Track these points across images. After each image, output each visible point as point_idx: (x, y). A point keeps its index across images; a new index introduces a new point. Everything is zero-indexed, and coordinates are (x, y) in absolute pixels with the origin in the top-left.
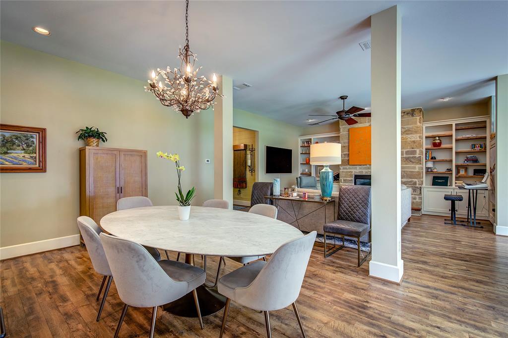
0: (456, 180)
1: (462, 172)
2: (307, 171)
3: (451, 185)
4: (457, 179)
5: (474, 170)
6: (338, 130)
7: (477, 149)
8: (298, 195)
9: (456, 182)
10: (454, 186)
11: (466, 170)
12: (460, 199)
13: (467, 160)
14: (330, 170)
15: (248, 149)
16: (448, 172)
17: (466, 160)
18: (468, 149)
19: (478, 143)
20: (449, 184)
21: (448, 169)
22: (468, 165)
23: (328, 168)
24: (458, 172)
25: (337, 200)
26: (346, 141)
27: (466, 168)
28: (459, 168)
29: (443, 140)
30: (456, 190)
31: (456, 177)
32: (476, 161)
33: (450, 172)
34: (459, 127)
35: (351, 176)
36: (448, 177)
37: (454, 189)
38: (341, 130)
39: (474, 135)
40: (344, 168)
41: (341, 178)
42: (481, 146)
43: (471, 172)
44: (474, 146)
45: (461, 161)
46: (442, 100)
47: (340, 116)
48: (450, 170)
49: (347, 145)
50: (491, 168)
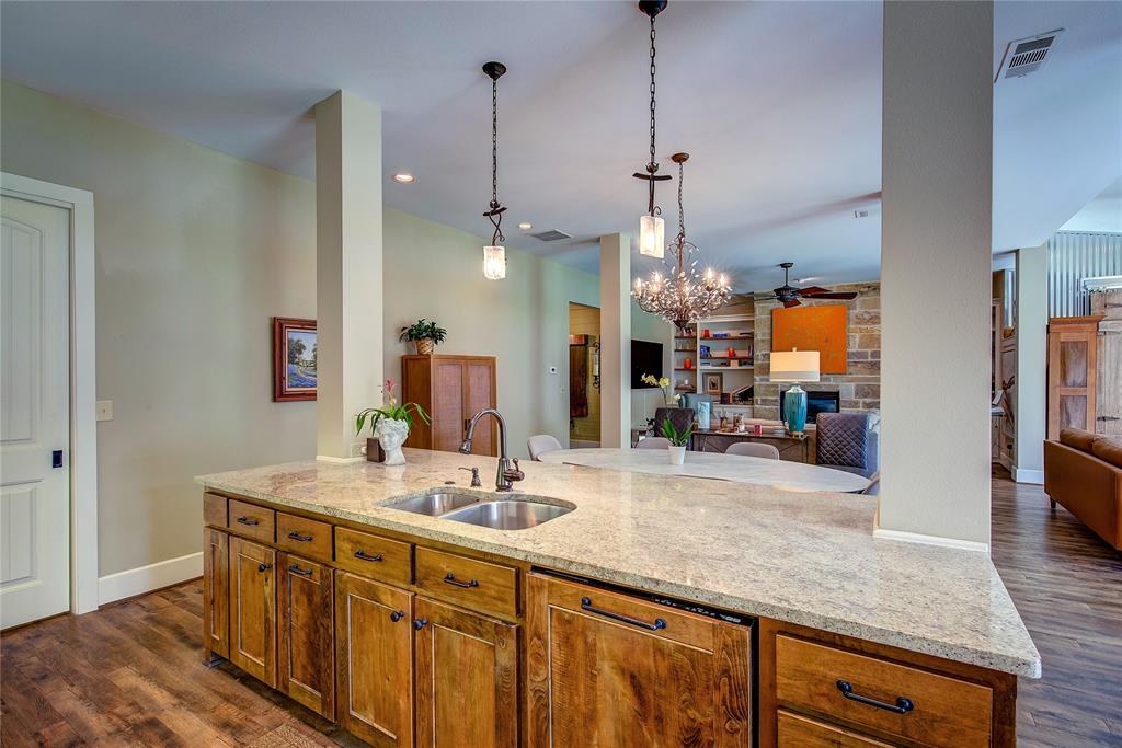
2: (686, 382)
6: (752, 310)
8: (746, 429)
14: (801, 391)
15: (590, 344)
23: (799, 388)
25: (813, 436)
26: (767, 331)
35: (775, 393)
38: (757, 312)
40: (762, 380)
41: (757, 397)
47: (782, 296)
49: (768, 338)
50: (1004, 382)
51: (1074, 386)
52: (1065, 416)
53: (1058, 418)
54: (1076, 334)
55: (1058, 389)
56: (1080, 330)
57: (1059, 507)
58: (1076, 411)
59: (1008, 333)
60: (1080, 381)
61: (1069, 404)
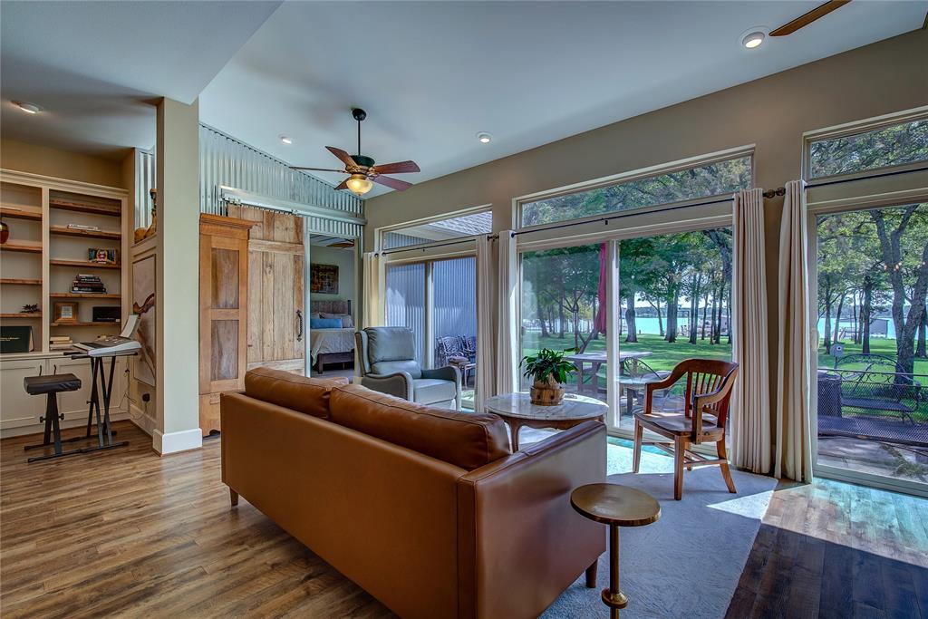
0: (51, 336)
1: (67, 315)
3: (38, 348)
4: (55, 331)
5: (94, 308)
7: (102, 261)
9: (52, 339)
10: (46, 350)
11: (76, 310)
12: (72, 384)
13: (80, 284)
16: (32, 315)
17: (76, 285)
18: (81, 259)
19: (103, 248)
20: (31, 347)
21: (27, 307)
22: (81, 298)
24: (55, 313)
27: (75, 304)
28: (60, 305)
29: (14, 226)
30: (52, 362)
31: (51, 327)
32: (99, 288)
33: (36, 315)
34: (60, 201)
36: (28, 329)
37: (47, 359)
39: (96, 229)
42: (110, 256)
43: (87, 316)
44: (93, 253)
45: (65, 286)
46: (18, 107)
48: (34, 309)
50: (135, 305)
51: (226, 307)
52: (217, 345)
53: (210, 351)
54: (227, 240)
55: (210, 311)
56: (232, 236)
57: (242, 501)
58: (229, 339)
59: (141, 235)
60: (231, 301)
61: (222, 330)
